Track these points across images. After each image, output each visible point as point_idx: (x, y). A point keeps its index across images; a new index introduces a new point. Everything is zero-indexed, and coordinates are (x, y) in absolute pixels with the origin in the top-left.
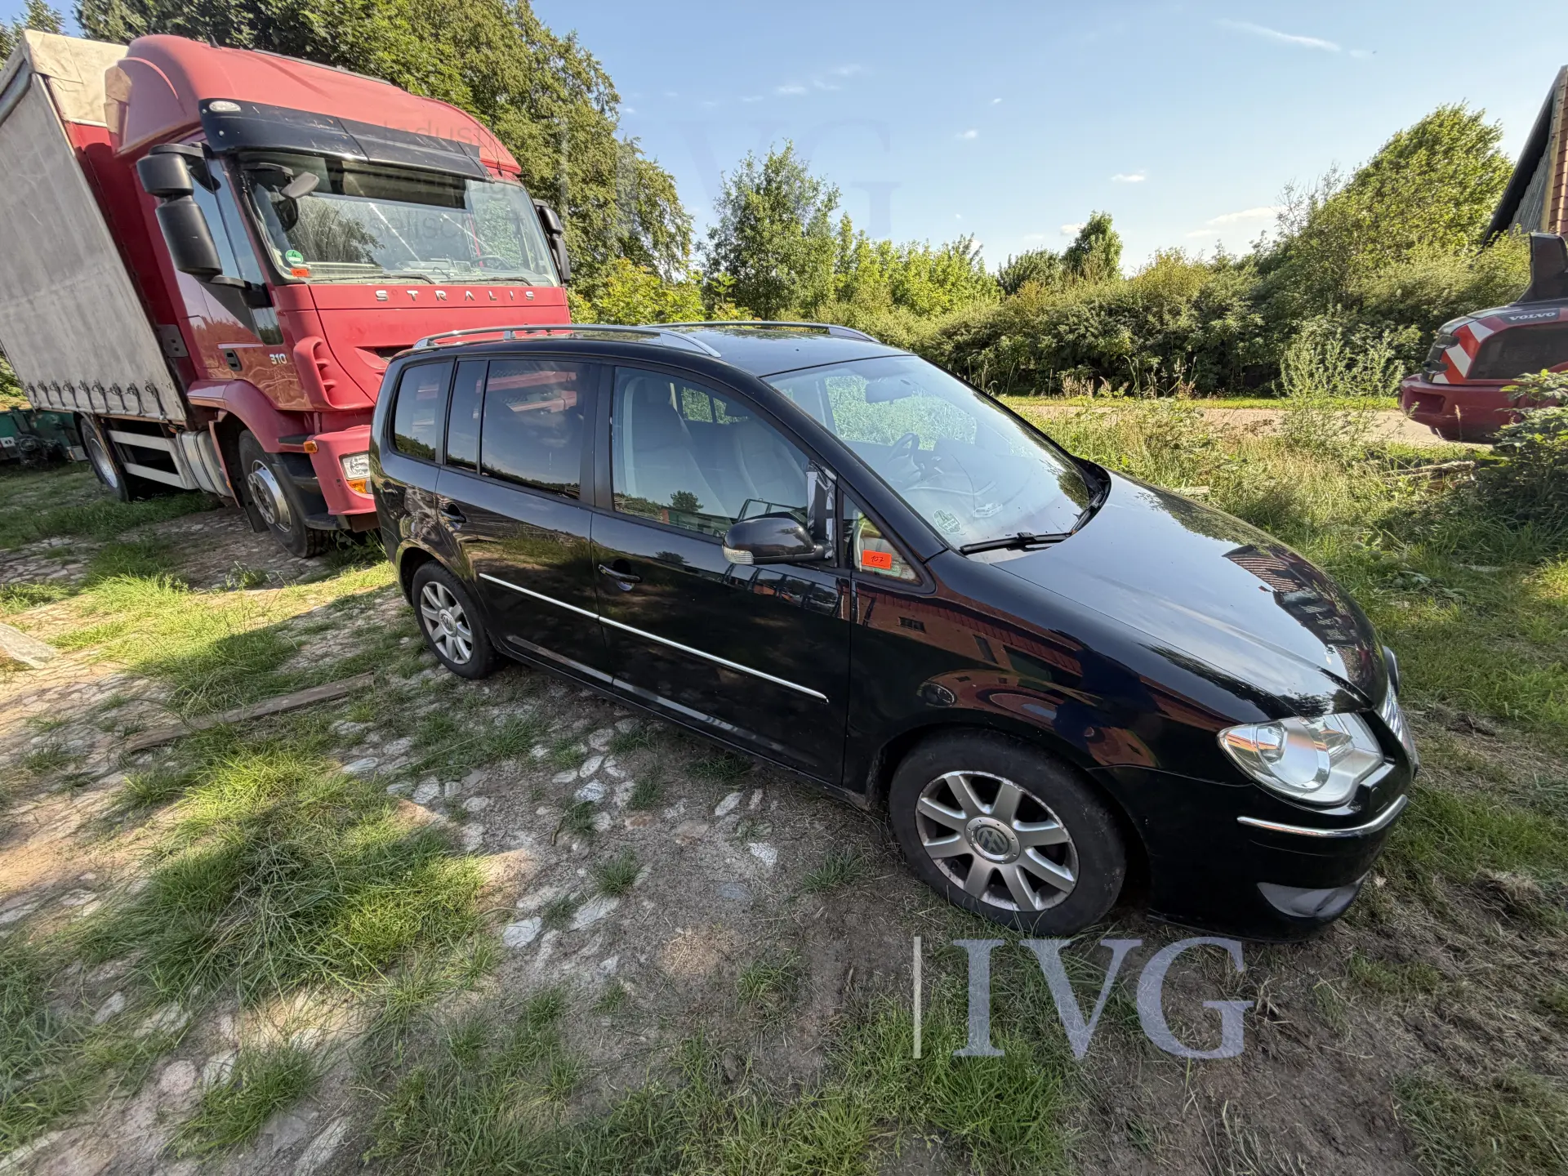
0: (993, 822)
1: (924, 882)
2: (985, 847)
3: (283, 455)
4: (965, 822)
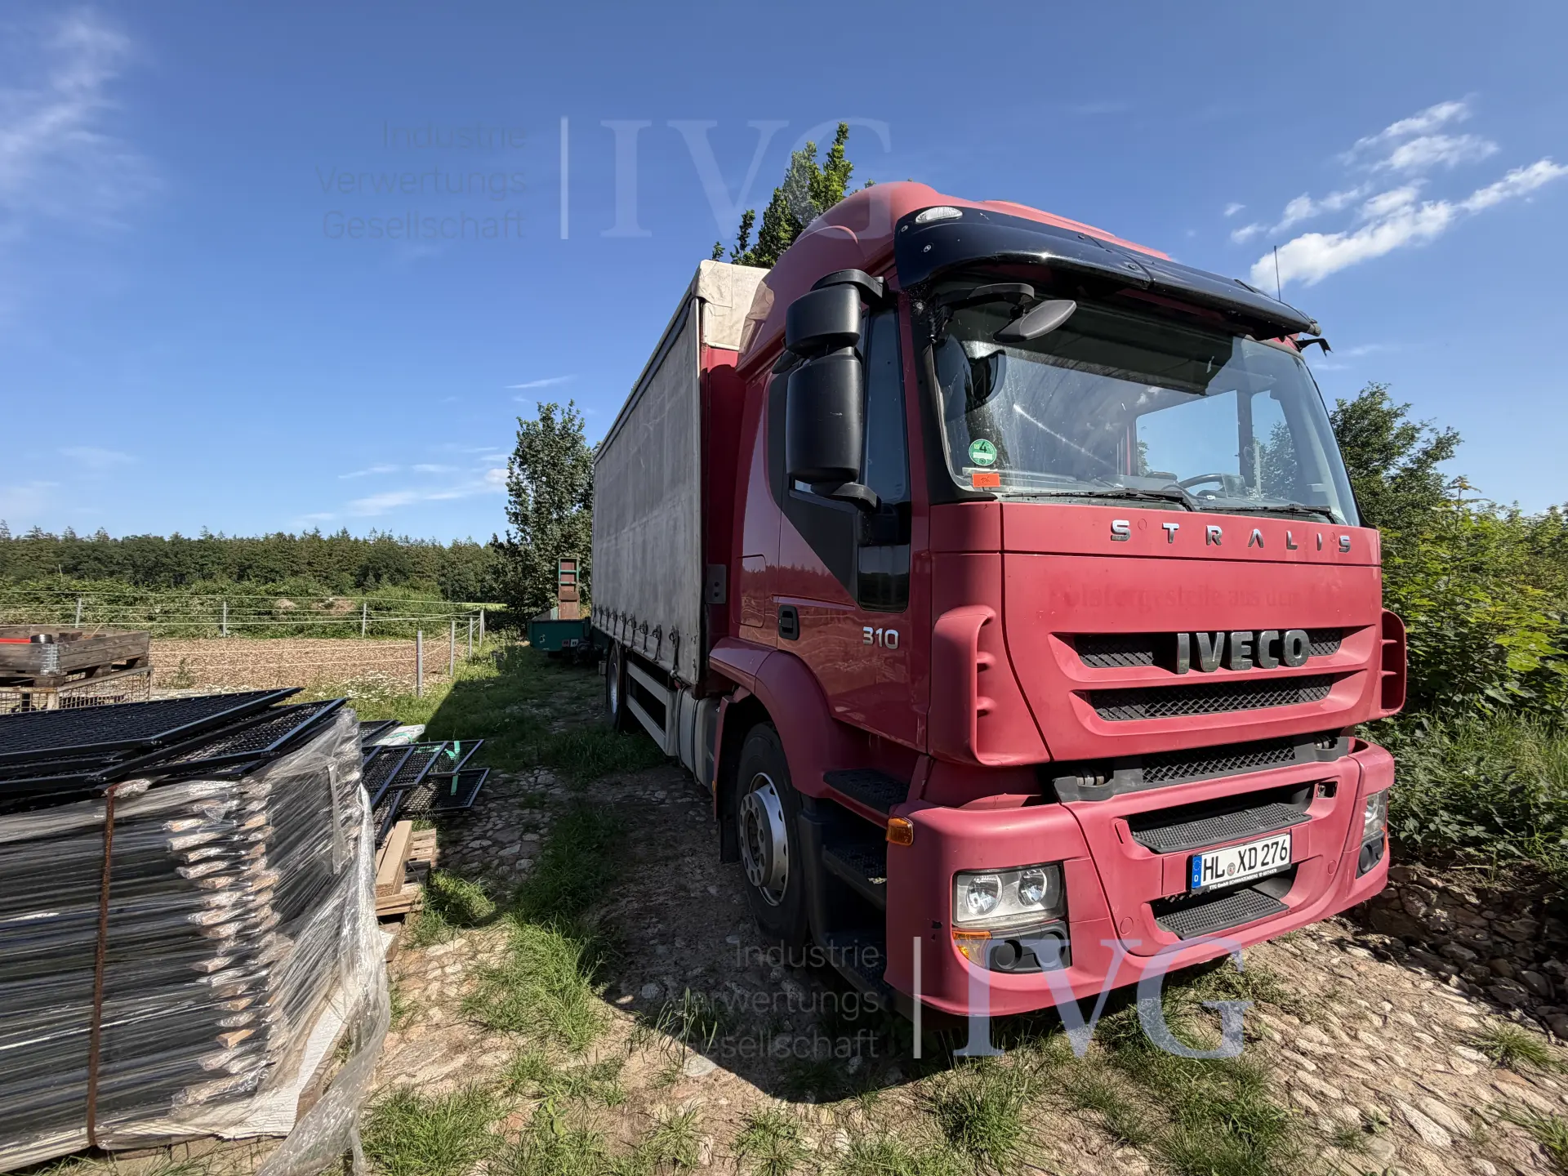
3: (823, 804)
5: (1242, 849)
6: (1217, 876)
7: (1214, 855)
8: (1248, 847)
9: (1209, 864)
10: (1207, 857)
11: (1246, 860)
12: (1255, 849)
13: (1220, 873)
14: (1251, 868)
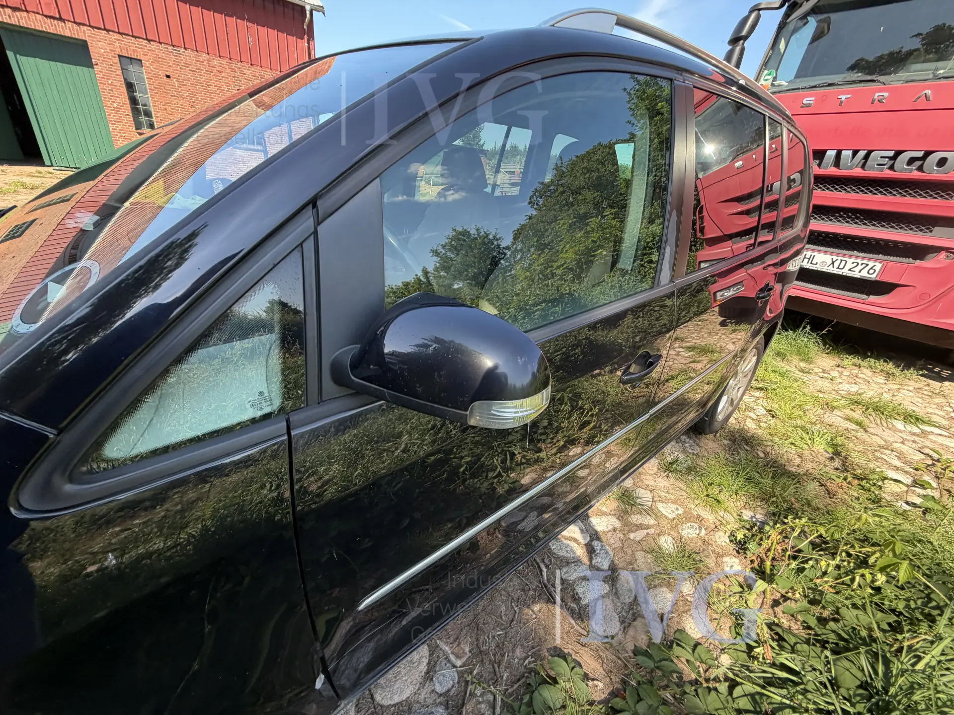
5: (835, 258)
6: (811, 263)
7: (813, 254)
8: (840, 258)
9: (808, 256)
10: (808, 254)
11: (836, 264)
12: (846, 262)
13: (814, 262)
14: (838, 268)
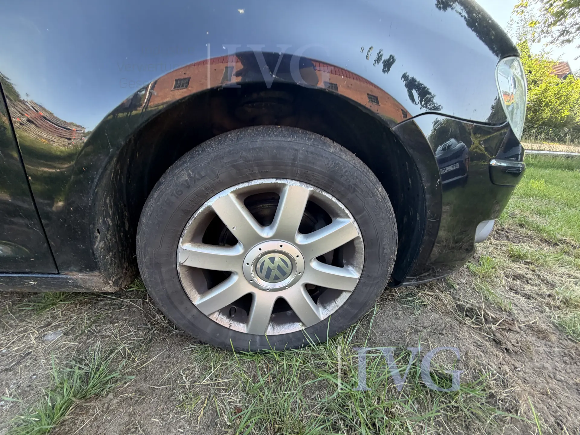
0: (275, 245)
1: (201, 343)
2: (267, 278)
4: (243, 256)
